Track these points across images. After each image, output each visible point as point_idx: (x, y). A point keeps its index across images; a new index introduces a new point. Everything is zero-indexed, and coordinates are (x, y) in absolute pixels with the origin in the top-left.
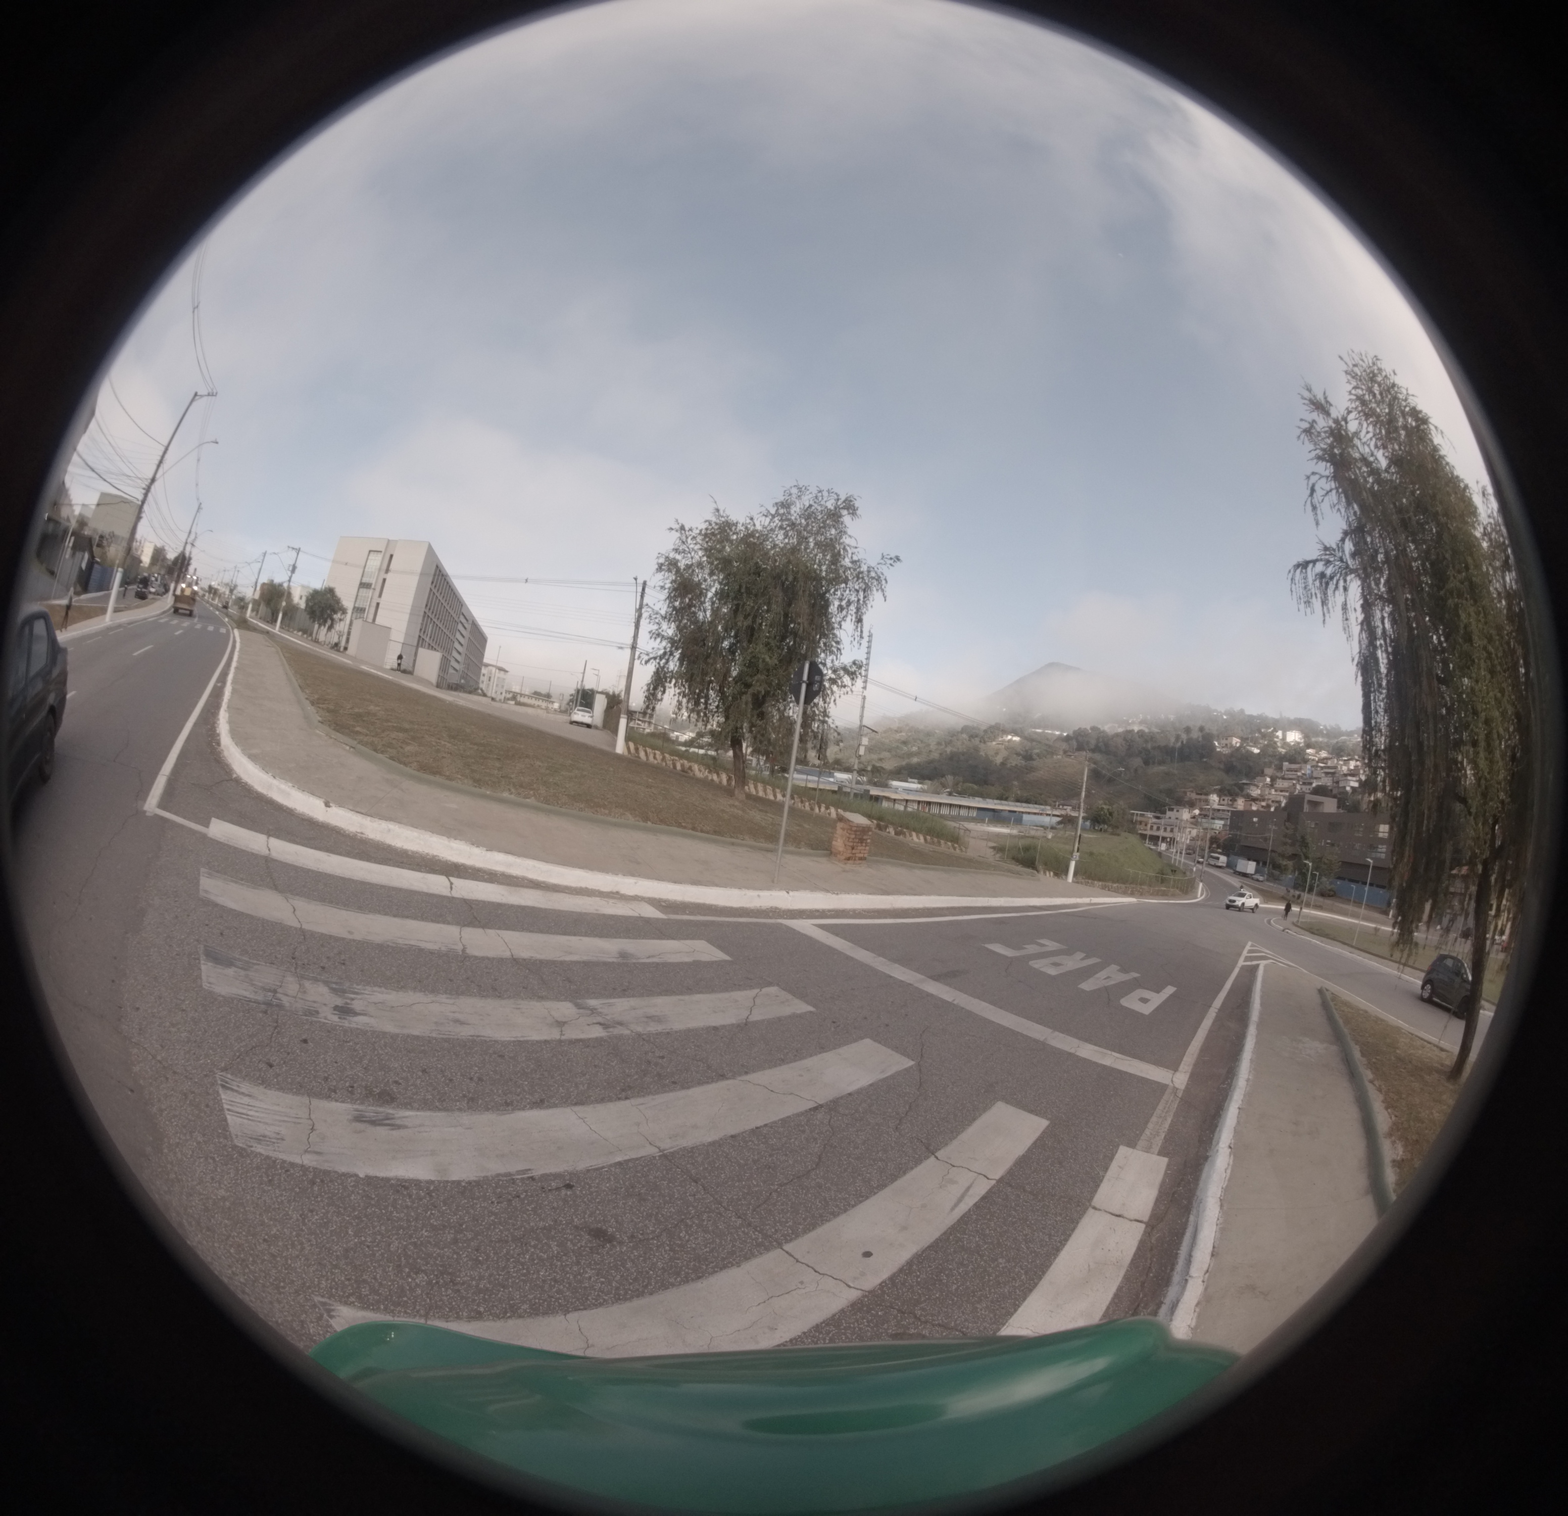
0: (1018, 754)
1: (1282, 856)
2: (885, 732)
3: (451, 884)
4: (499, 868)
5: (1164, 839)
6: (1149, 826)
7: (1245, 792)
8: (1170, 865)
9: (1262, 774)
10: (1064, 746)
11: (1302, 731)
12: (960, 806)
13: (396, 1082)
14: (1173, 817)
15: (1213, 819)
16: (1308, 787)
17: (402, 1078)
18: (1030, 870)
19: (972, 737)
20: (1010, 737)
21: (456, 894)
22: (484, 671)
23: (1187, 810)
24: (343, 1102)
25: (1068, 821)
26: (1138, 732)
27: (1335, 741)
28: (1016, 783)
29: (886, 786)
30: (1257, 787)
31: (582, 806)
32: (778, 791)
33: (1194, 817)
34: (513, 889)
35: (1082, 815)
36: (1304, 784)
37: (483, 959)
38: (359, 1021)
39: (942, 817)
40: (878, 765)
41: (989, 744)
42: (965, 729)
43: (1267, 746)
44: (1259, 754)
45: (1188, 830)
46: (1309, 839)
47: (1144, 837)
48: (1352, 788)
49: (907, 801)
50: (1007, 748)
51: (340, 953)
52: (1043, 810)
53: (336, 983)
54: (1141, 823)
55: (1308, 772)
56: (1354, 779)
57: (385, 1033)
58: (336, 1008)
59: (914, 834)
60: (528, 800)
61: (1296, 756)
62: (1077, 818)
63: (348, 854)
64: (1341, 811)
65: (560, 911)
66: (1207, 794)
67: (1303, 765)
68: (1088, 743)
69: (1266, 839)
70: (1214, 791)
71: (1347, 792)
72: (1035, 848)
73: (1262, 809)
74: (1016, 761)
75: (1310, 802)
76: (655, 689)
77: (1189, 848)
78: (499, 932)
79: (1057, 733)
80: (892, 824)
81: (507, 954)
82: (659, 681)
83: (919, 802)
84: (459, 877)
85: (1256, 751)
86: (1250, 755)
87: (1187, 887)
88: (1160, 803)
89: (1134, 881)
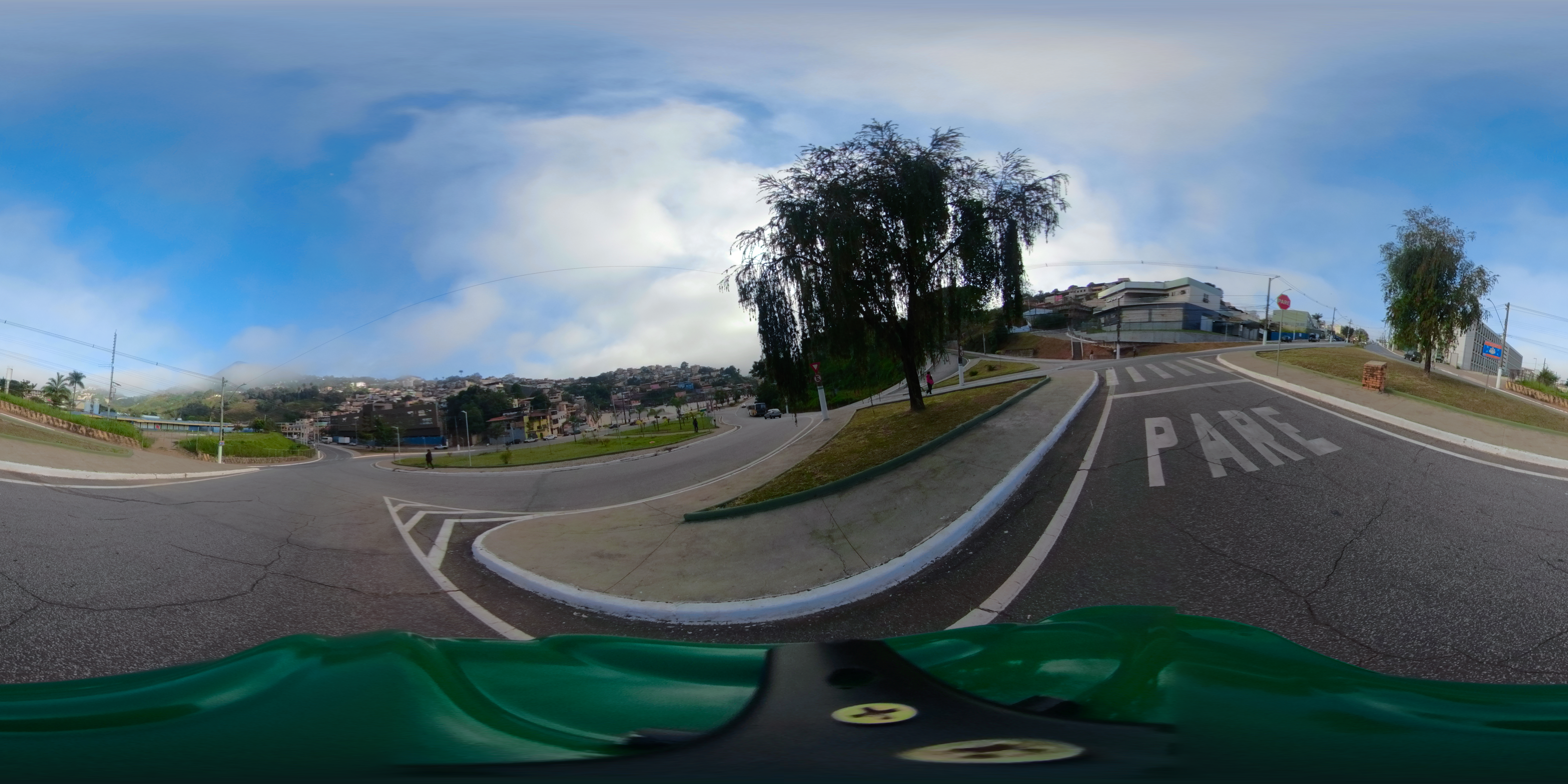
0: (221, 402)
1: (365, 432)
5: (296, 433)
6: (287, 428)
7: (337, 409)
8: (300, 445)
9: (345, 401)
10: (243, 397)
11: (365, 381)
14: (300, 423)
15: (321, 421)
16: (371, 404)
19: (198, 396)
20: (217, 395)
23: (307, 420)
25: (239, 429)
26: (280, 389)
27: (384, 385)
28: (214, 414)
33: (311, 422)
35: (247, 425)
36: (368, 403)
41: (206, 399)
42: (193, 394)
43: (347, 389)
45: (308, 428)
46: (381, 422)
47: (285, 434)
48: (396, 401)
52: (225, 424)
54: (283, 428)
55: (371, 398)
56: (398, 397)
61: (363, 391)
66: (316, 411)
67: (367, 396)
68: (254, 395)
70: (320, 410)
73: (347, 415)
74: (221, 405)
75: (376, 407)
77: (310, 436)
79: (240, 392)
85: (341, 391)
86: (337, 394)
87: (311, 454)
88: (292, 418)
89: (272, 455)
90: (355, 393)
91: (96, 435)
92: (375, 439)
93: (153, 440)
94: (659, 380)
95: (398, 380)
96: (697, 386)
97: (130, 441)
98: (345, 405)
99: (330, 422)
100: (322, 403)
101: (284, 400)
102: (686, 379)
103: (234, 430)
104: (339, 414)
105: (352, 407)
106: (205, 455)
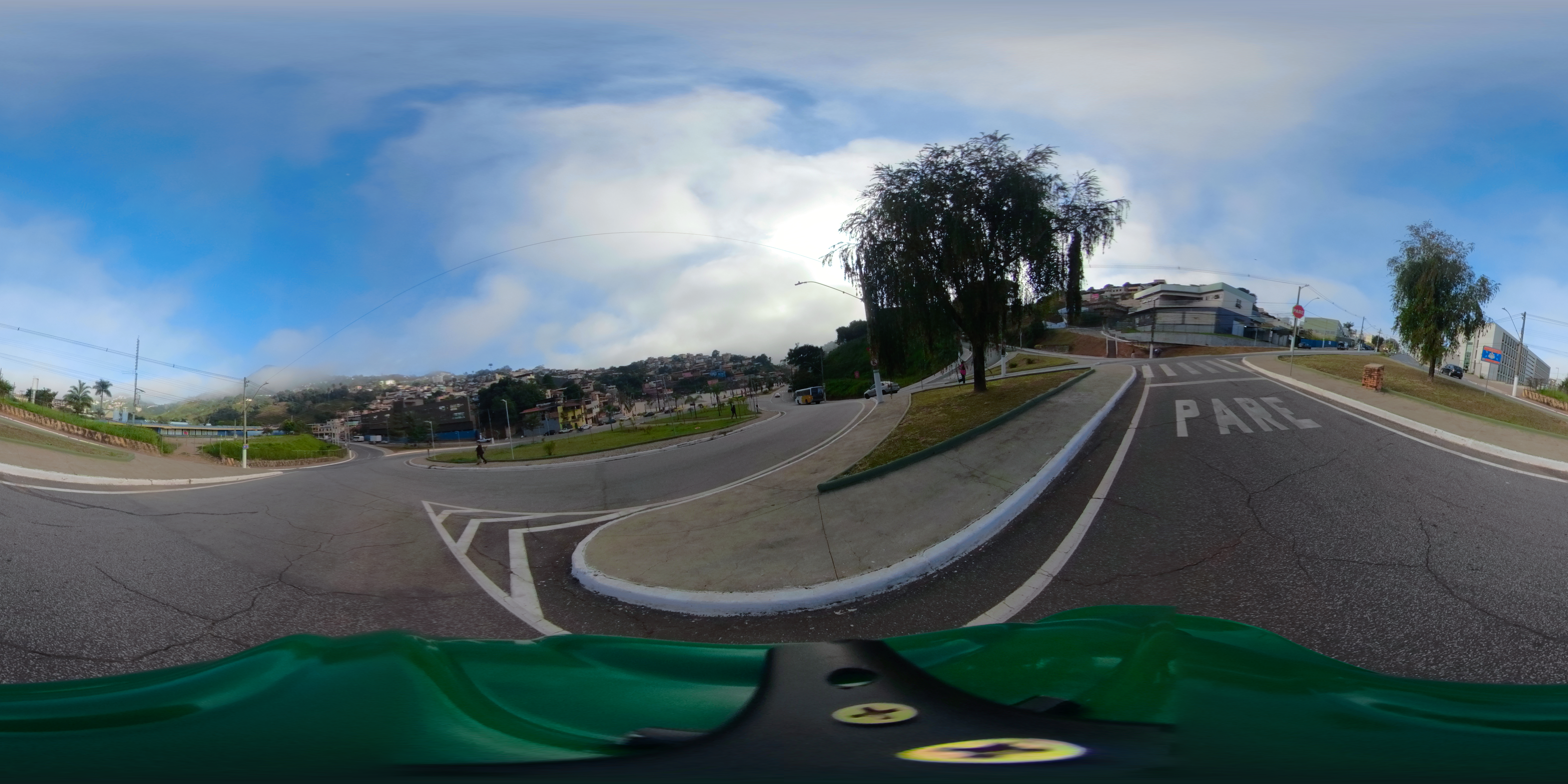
0: (251, 406)
5: (327, 434)
6: (319, 429)
7: (367, 408)
8: (332, 446)
9: (375, 399)
10: (273, 400)
11: (394, 379)
14: (331, 424)
15: (352, 421)
16: (401, 401)
20: (247, 400)
23: (337, 419)
25: (269, 431)
26: (309, 390)
27: (413, 381)
33: (342, 422)
36: (398, 401)
41: (237, 404)
43: (376, 387)
45: (339, 428)
47: (316, 435)
55: (401, 395)
61: (392, 389)
66: (347, 411)
67: (396, 393)
68: (284, 398)
70: (351, 409)
73: (378, 414)
77: (341, 435)
85: (370, 390)
86: (367, 392)
87: (342, 453)
88: (323, 418)
89: (302, 457)
90: (386, 391)
91: (112, 441)
92: (407, 436)
93: (175, 446)
94: (690, 368)
95: (427, 376)
96: (728, 374)
97: (149, 447)
98: (375, 403)
99: (361, 421)
100: (352, 402)
101: (315, 401)
102: (718, 368)
103: (264, 433)
104: (370, 412)
105: (382, 405)
106: (229, 459)
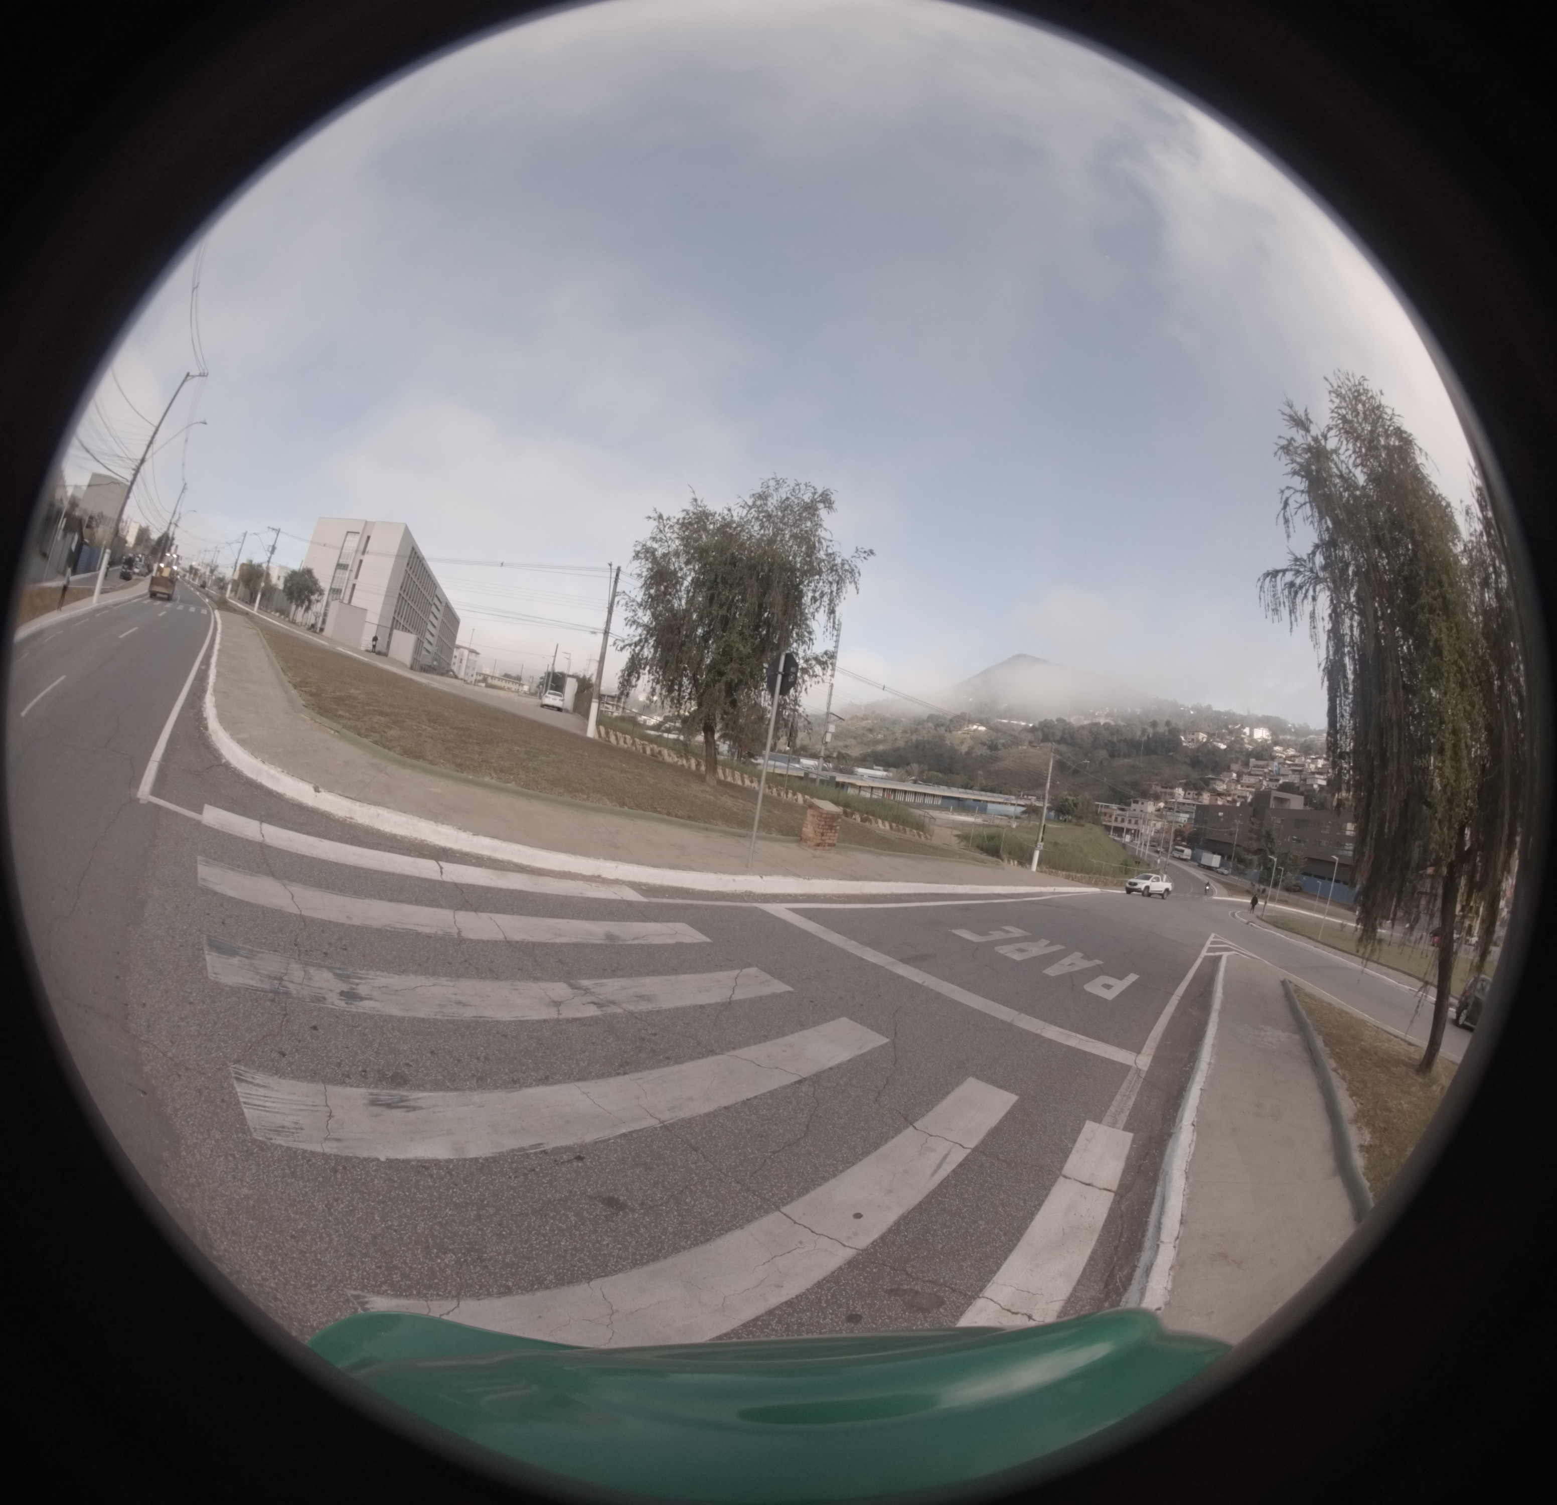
0: (984, 744)
1: (1248, 850)
2: (851, 719)
3: (441, 868)
4: (486, 853)
5: (1128, 831)
6: (1113, 818)
7: (1211, 787)
8: (1134, 857)
9: (1228, 769)
10: (1030, 737)
11: (1270, 729)
12: (925, 794)
13: (407, 1065)
14: (1138, 810)
15: (1178, 812)
16: (1275, 783)
17: (413, 1061)
18: (994, 859)
19: (938, 726)
20: (975, 727)
21: (446, 878)
22: (456, 652)
23: (1152, 803)
24: (358, 1087)
25: (1032, 811)
26: (1104, 725)
27: (1303, 739)
28: (980, 772)
29: (851, 773)
30: (1223, 781)
31: (561, 791)
32: (746, 776)
33: (1159, 810)
34: (500, 873)
35: (1047, 805)
36: (1271, 780)
37: (478, 941)
38: (366, 1006)
39: (907, 804)
40: (843, 751)
41: (954, 733)
42: (931, 718)
43: (1235, 741)
44: (1225, 750)
45: (1153, 822)
46: (1275, 835)
47: (1108, 828)
48: (1320, 785)
49: (872, 788)
50: (972, 738)
51: (340, 939)
52: (1007, 799)
53: (340, 969)
54: (1105, 814)
55: (1275, 769)
56: (1322, 777)
57: (391, 1017)
58: (342, 993)
59: (880, 821)
60: (509, 785)
61: (1263, 753)
62: (1042, 808)
63: (340, 840)
64: (1308, 808)
65: (546, 894)
66: (1172, 788)
67: (1270, 762)
68: (1053, 735)
69: (1231, 834)
70: (1180, 785)
71: (1314, 790)
72: (999, 837)
73: (1227, 804)
74: (982, 751)
75: (1276, 798)
76: (629, 675)
77: (1153, 840)
78: (491, 915)
79: (1023, 724)
80: (858, 811)
81: (501, 937)
82: (634, 667)
83: (884, 789)
84: (448, 861)
85: (1222, 746)
86: (1216, 752)
88: (1125, 795)
90: (1249, 754)
99: (1194, 816)
100: (1184, 769)
104: (1213, 800)
105: (1239, 787)
